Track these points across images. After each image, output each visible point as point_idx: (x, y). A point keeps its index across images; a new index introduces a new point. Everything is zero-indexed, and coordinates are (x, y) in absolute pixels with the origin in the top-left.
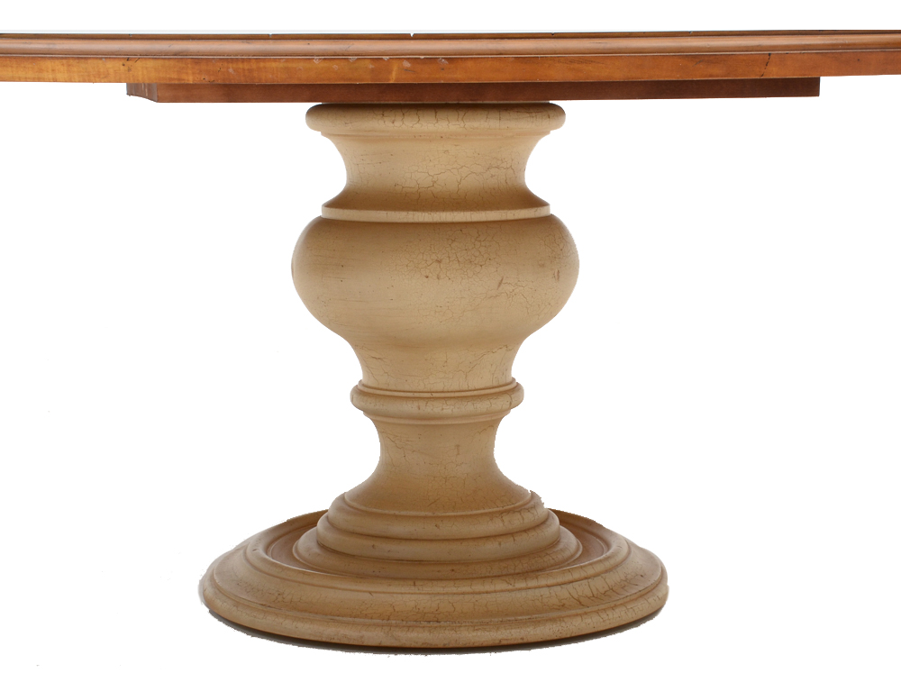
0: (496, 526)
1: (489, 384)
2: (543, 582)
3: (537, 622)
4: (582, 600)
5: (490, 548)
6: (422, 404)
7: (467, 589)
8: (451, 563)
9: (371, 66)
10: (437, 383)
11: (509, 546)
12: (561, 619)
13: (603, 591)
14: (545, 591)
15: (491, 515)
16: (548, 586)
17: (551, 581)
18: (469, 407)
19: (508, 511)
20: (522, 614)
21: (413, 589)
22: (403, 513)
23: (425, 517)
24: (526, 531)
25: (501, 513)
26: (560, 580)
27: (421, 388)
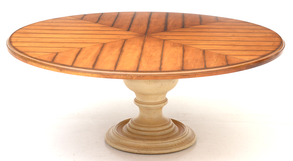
0: (161, 129)
1: (160, 101)
2: (168, 141)
3: (166, 149)
4: (176, 144)
5: (159, 133)
6: (147, 105)
7: (154, 142)
8: (152, 136)
9: (130, 77)
10: (150, 101)
11: (163, 132)
12: (171, 149)
13: (180, 142)
14: (169, 143)
15: (160, 126)
16: (169, 142)
17: (170, 141)
18: (156, 106)
19: (164, 125)
20: (164, 148)
21: (143, 142)
22: (143, 125)
23: (147, 127)
24: (167, 129)
25: (162, 126)
26: (172, 140)
27: (147, 102)
